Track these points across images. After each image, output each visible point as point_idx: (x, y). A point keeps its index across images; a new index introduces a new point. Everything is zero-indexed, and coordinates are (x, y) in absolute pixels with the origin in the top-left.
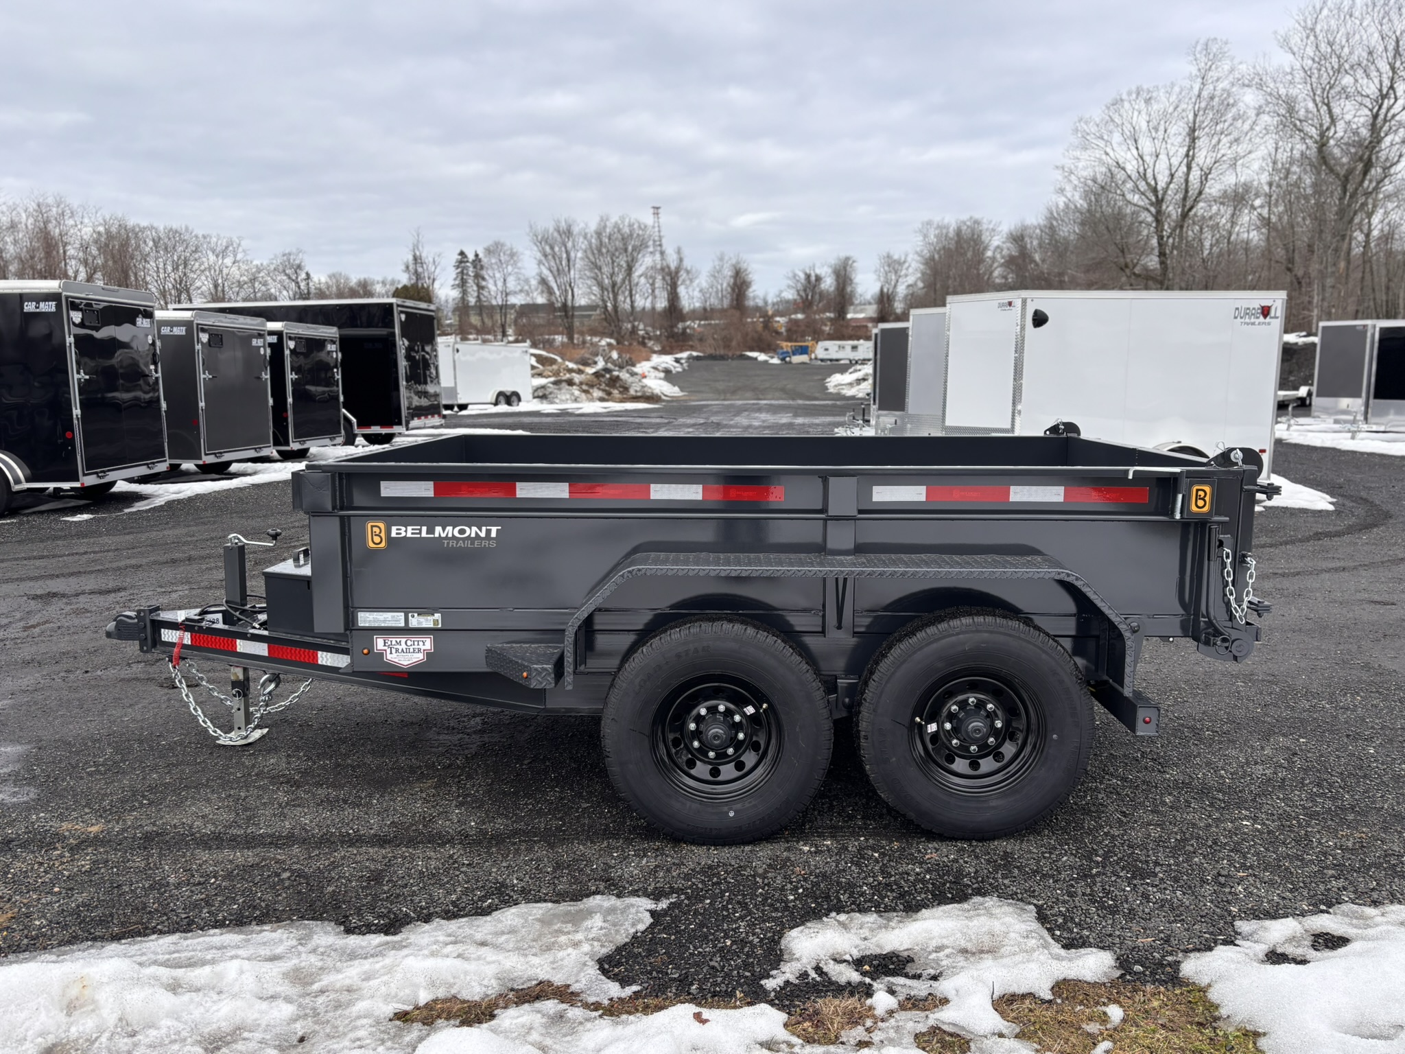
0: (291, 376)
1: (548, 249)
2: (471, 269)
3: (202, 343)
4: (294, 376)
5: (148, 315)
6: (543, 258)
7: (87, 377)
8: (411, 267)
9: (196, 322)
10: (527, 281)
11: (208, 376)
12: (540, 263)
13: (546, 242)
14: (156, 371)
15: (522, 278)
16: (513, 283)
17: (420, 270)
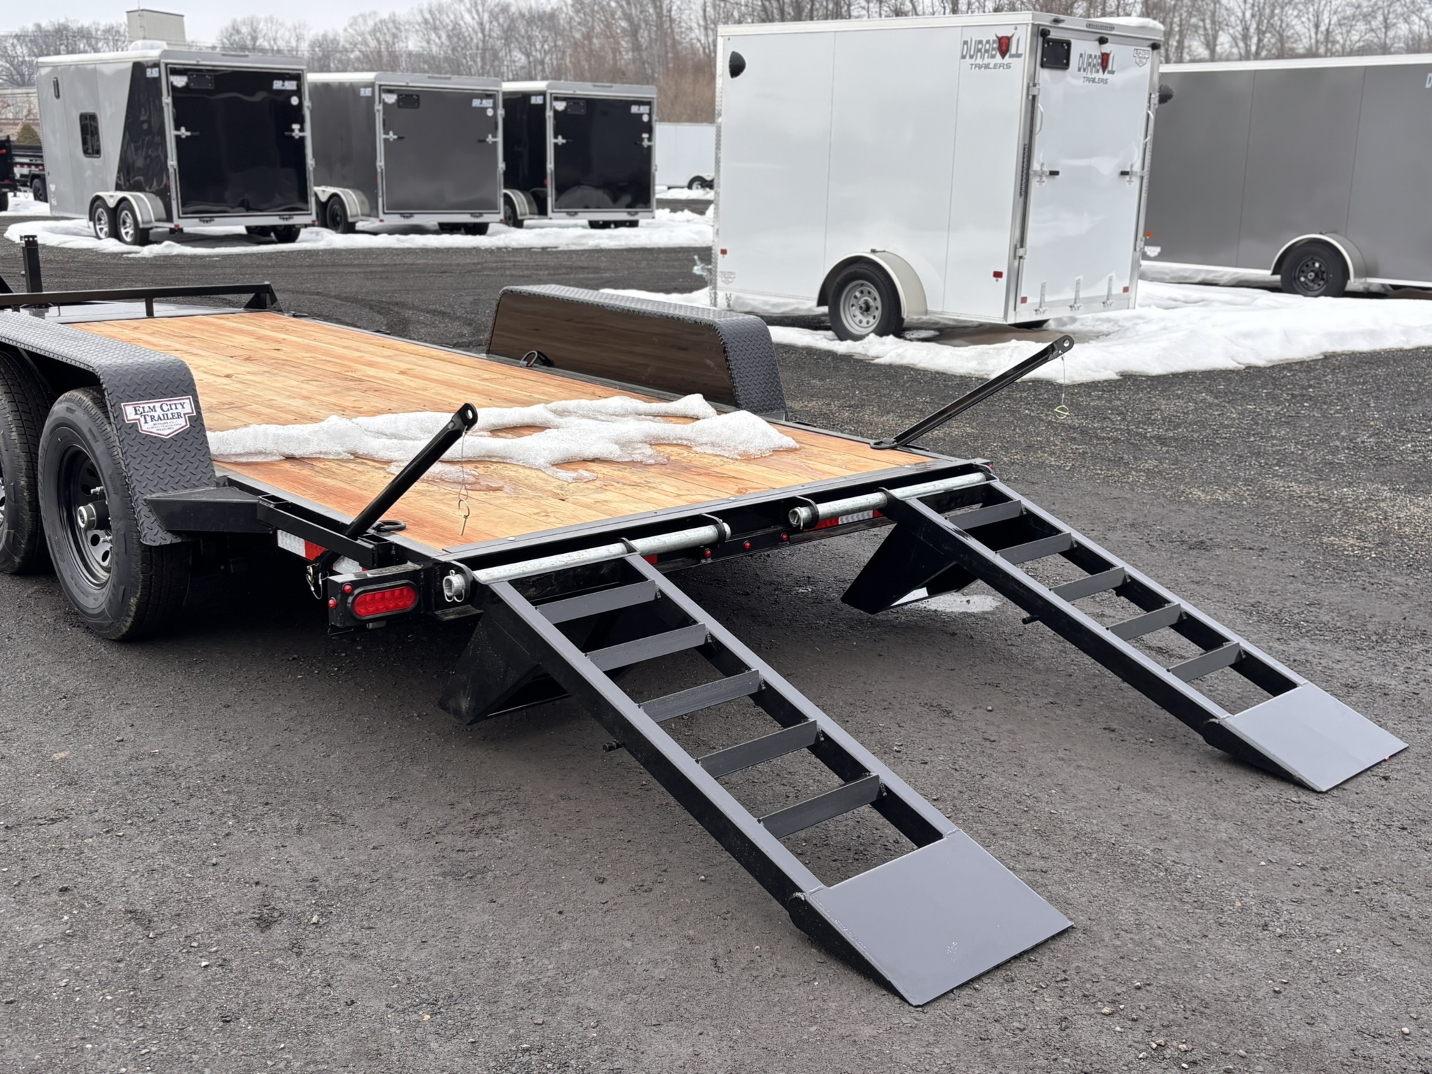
0: (552, 141)
3: (385, 105)
4: (560, 140)
5: (298, 77)
7: (189, 134)
9: (378, 83)
11: (392, 136)
14: (302, 130)
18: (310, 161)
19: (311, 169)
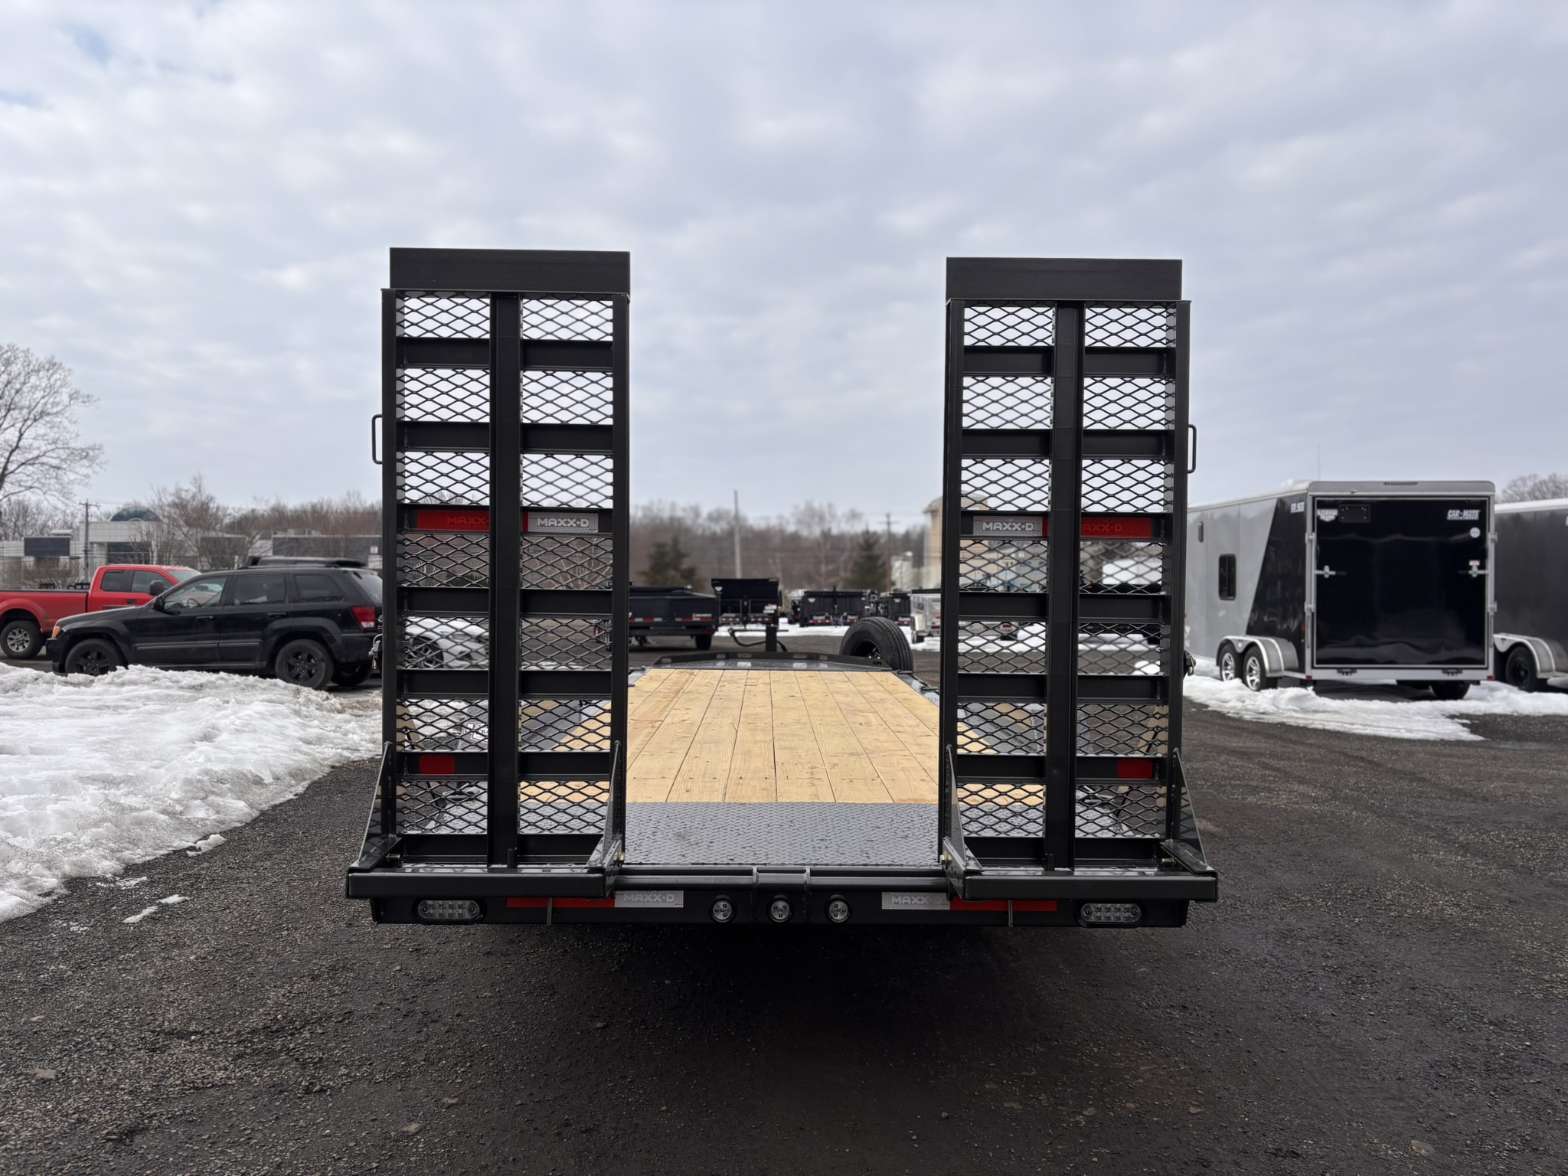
18: (1491, 605)
19: (1491, 613)
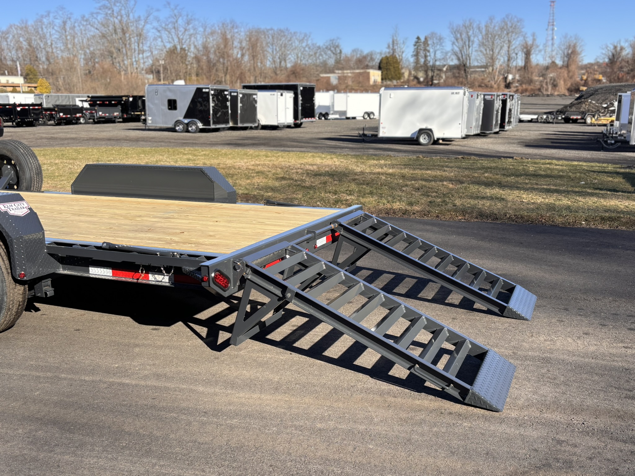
1: (459, 35)
2: (422, 46)
6: (455, 41)
8: (391, 46)
10: (447, 53)
12: (453, 43)
13: (458, 32)
15: (444, 51)
16: (440, 54)
17: (396, 47)
